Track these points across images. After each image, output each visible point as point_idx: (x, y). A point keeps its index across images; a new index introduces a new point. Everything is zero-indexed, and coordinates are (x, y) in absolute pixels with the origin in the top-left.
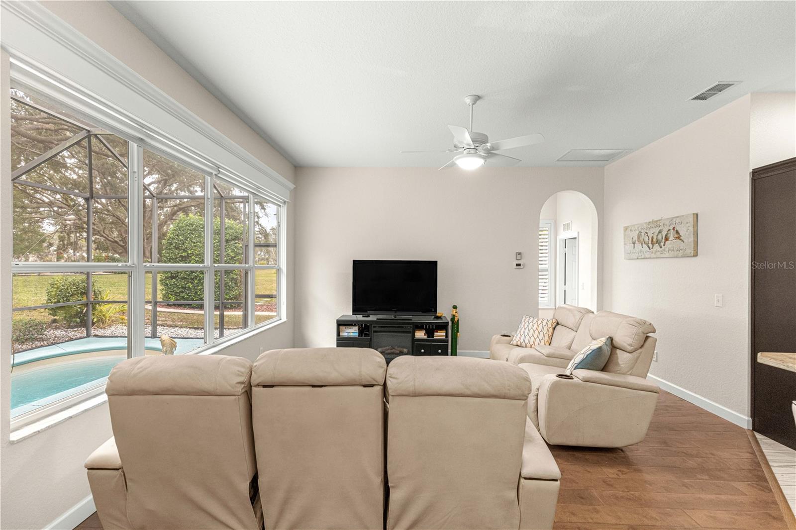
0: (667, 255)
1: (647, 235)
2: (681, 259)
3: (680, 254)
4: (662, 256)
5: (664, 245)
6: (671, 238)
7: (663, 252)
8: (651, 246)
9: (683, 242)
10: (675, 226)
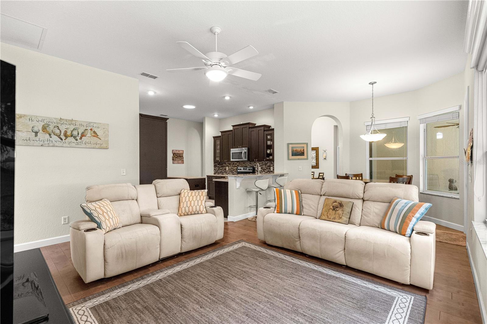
0: (83, 146)
1: (59, 129)
2: (98, 150)
3: (97, 146)
4: (77, 146)
5: (81, 139)
6: (89, 135)
7: (79, 143)
8: (63, 138)
9: (100, 139)
10: (93, 128)
